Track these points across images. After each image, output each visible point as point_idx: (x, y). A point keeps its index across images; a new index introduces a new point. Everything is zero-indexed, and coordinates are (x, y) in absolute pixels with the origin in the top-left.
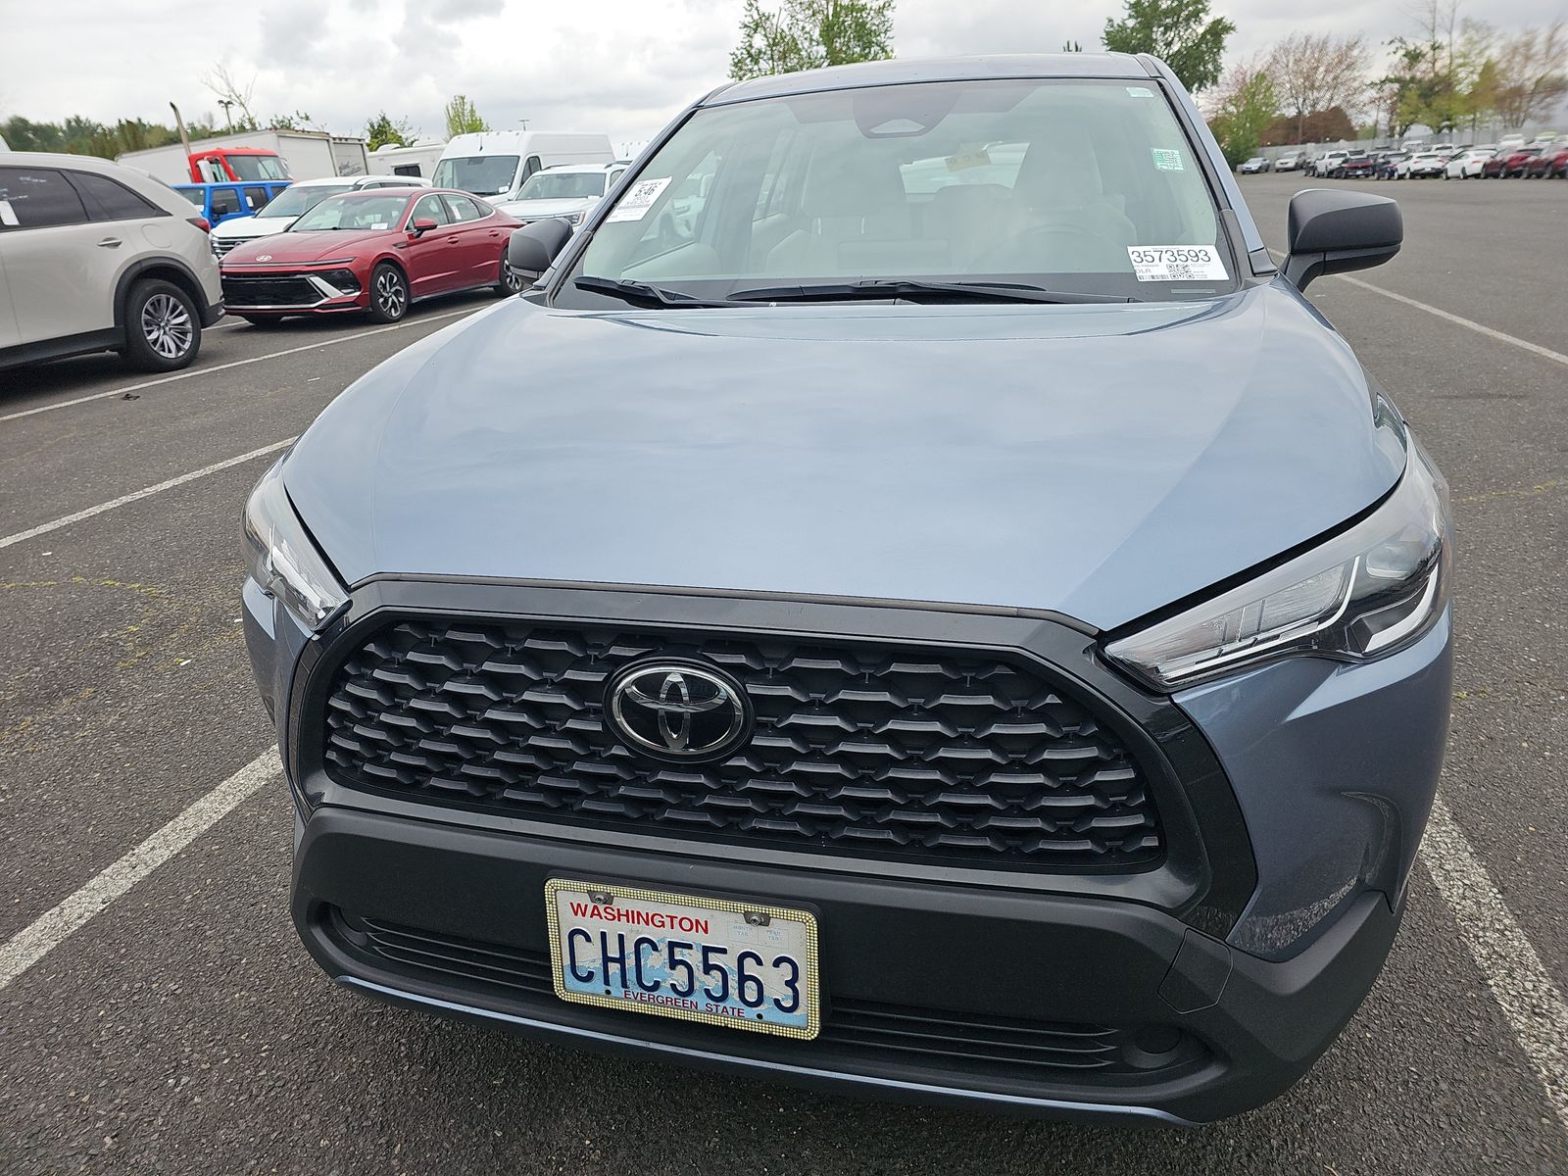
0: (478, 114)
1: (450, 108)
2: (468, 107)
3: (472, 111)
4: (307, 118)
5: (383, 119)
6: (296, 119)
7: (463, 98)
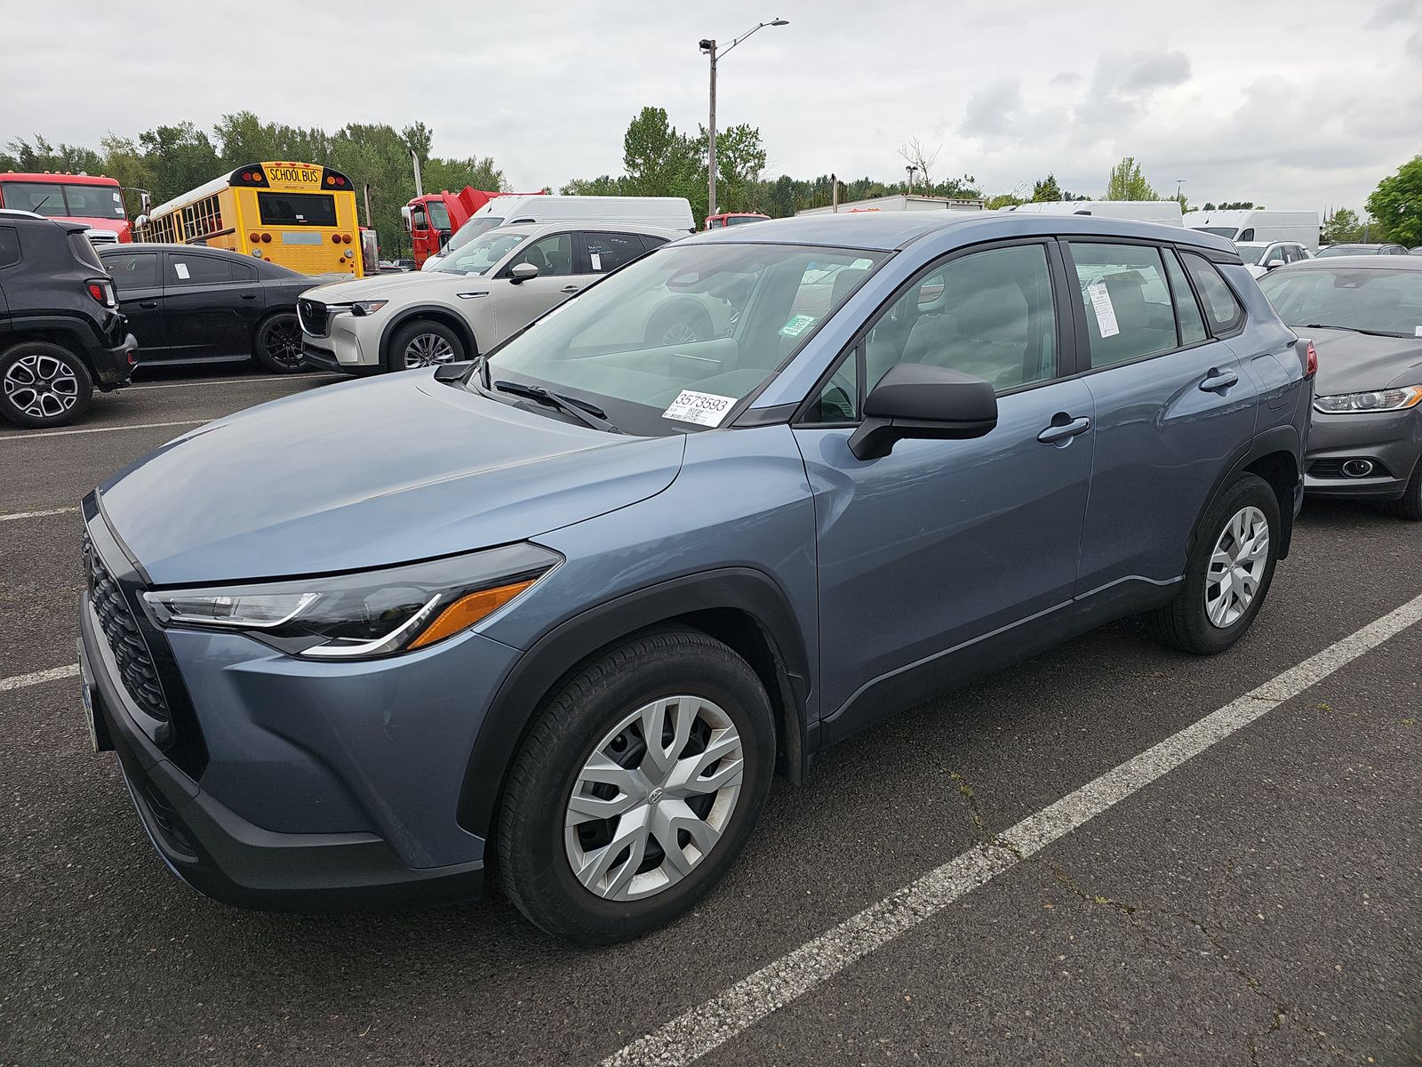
0: (1141, 176)
1: (1116, 169)
2: (1134, 168)
3: (1137, 171)
4: (972, 180)
5: (1051, 179)
6: (964, 181)
7: (1131, 160)
